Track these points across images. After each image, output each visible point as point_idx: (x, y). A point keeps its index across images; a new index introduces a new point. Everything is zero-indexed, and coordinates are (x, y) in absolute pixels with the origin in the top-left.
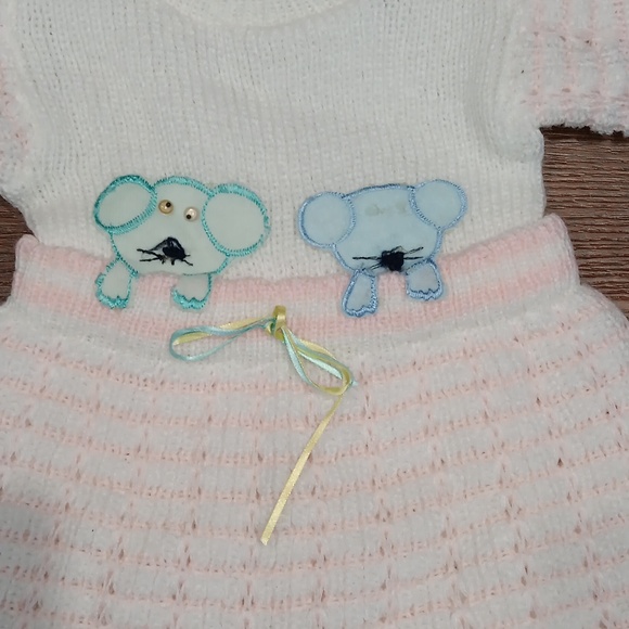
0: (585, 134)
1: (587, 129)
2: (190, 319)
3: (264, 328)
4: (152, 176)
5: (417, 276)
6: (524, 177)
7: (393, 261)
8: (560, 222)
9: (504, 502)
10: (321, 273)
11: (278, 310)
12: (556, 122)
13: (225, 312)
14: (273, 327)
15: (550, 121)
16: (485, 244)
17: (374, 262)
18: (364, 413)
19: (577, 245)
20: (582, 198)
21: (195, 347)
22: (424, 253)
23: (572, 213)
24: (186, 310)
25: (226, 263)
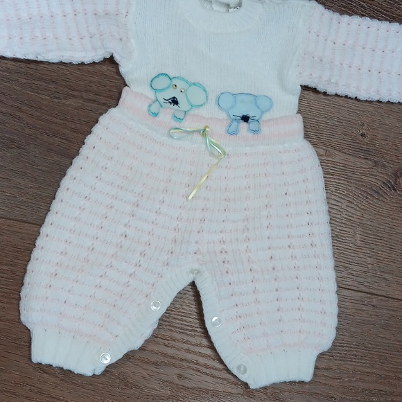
0: (315, 90)
2: (177, 125)
3: (200, 132)
4: (171, 75)
5: (253, 125)
6: (293, 100)
7: (245, 119)
9: (266, 203)
10: (221, 118)
11: (206, 127)
12: (306, 85)
13: (188, 125)
14: (204, 132)
16: (276, 119)
17: (240, 118)
18: (227, 167)
19: (305, 127)
21: (176, 134)
22: (256, 118)
23: (306, 116)
24: (176, 121)
25: (191, 109)
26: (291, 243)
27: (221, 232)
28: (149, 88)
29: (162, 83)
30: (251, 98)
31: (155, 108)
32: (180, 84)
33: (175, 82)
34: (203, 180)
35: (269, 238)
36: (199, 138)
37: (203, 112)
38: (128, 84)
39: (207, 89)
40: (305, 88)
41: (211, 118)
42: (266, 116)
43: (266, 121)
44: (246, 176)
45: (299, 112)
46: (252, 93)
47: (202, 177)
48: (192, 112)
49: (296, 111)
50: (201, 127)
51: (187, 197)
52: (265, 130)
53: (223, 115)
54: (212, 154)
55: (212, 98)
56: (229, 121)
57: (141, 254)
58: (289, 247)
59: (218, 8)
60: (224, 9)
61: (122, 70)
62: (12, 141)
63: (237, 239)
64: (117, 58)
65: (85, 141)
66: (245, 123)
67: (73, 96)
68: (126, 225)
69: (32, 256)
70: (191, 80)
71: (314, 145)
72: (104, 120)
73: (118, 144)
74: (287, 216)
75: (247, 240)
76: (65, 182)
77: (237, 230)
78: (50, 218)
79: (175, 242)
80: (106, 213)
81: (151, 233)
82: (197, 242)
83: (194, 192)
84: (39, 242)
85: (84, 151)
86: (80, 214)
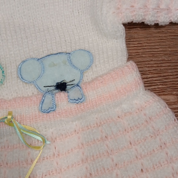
0: (143, 25)
1: (143, 23)
5: (73, 93)
7: (62, 87)
8: (134, 64)
10: (30, 94)
12: (130, 21)
15: (127, 20)
17: (53, 88)
18: (54, 155)
19: (142, 73)
20: (143, 53)
22: (75, 82)
23: (140, 59)
30: (64, 57)
40: (129, 26)
41: (15, 99)
42: (89, 76)
43: (89, 83)
44: (83, 161)
45: (130, 58)
46: (64, 50)
49: (125, 58)
52: (91, 94)
53: (30, 90)
56: (40, 96)
71: (159, 93)
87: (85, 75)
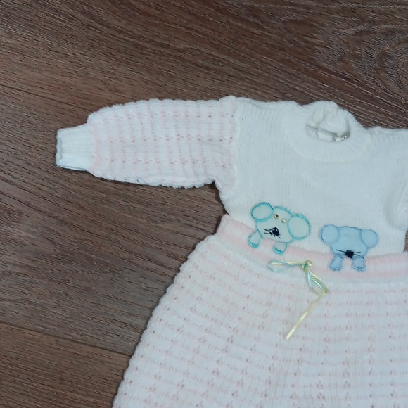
2: (278, 257)
6: (399, 236)
11: (308, 261)
14: (305, 267)
17: (343, 253)
21: (276, 267)
22: (361, 254)
24: (276, 253)
25: (292, 241)
26: (394, 391)
27: (319, 375)
28: (250, 218)
29: (263, 212)
31: (255, 239)
32: (282, 215)
33: (277, 211)
34: (302, 318)
35: (370, 385)
36: (300, 272)
37: (304, 244)
38: (228, 211)
39: (310, 221)
41: (313, 252)
42: (372, 253)
43: (372, 258)
44: (347, 315)
46: (357, 226)
47: (301, 314)
48: (293, 244)
49: (403, 248)
50: (302, 261)
51: (285, 335)
52: (371, 267)
53: (325, 249)
54: (312, 289)
55: (315, 230)
56: (332, 256)
57: (233, 394)
58: (392, 395)
59: (324, 136)
60: (329, 138)
61: (223, 197)
62: (107, 265)
63: (336, 385)
64: (219, 185)
65: (181, 269)
66: (349, 259)
67: (171, 221)
68: (218, 361)
69: (120, 390)
70: (294, 210)
72: (202, 247)
73: (215, 273)
74: (391, 361)
75: (347, 386)
76: (158, 312)
77: (336, 374)
78: (140, 350)
79: (270, 383)
80: (199, 347)
81: (244, 372)
82: (293, 386)
83: (293, 330)
84: (127, 375)
85: (180, 279)
86: (171, 347)
87: (369, 251)
